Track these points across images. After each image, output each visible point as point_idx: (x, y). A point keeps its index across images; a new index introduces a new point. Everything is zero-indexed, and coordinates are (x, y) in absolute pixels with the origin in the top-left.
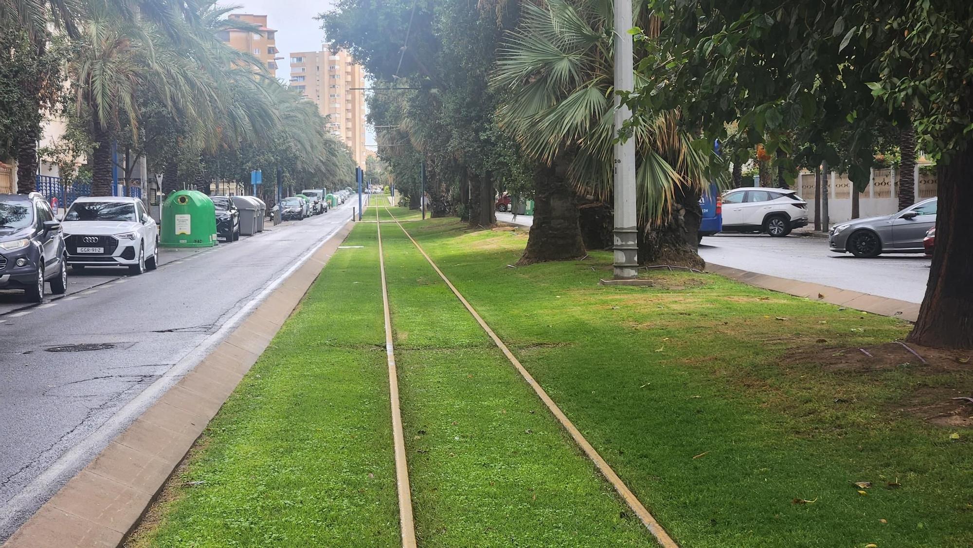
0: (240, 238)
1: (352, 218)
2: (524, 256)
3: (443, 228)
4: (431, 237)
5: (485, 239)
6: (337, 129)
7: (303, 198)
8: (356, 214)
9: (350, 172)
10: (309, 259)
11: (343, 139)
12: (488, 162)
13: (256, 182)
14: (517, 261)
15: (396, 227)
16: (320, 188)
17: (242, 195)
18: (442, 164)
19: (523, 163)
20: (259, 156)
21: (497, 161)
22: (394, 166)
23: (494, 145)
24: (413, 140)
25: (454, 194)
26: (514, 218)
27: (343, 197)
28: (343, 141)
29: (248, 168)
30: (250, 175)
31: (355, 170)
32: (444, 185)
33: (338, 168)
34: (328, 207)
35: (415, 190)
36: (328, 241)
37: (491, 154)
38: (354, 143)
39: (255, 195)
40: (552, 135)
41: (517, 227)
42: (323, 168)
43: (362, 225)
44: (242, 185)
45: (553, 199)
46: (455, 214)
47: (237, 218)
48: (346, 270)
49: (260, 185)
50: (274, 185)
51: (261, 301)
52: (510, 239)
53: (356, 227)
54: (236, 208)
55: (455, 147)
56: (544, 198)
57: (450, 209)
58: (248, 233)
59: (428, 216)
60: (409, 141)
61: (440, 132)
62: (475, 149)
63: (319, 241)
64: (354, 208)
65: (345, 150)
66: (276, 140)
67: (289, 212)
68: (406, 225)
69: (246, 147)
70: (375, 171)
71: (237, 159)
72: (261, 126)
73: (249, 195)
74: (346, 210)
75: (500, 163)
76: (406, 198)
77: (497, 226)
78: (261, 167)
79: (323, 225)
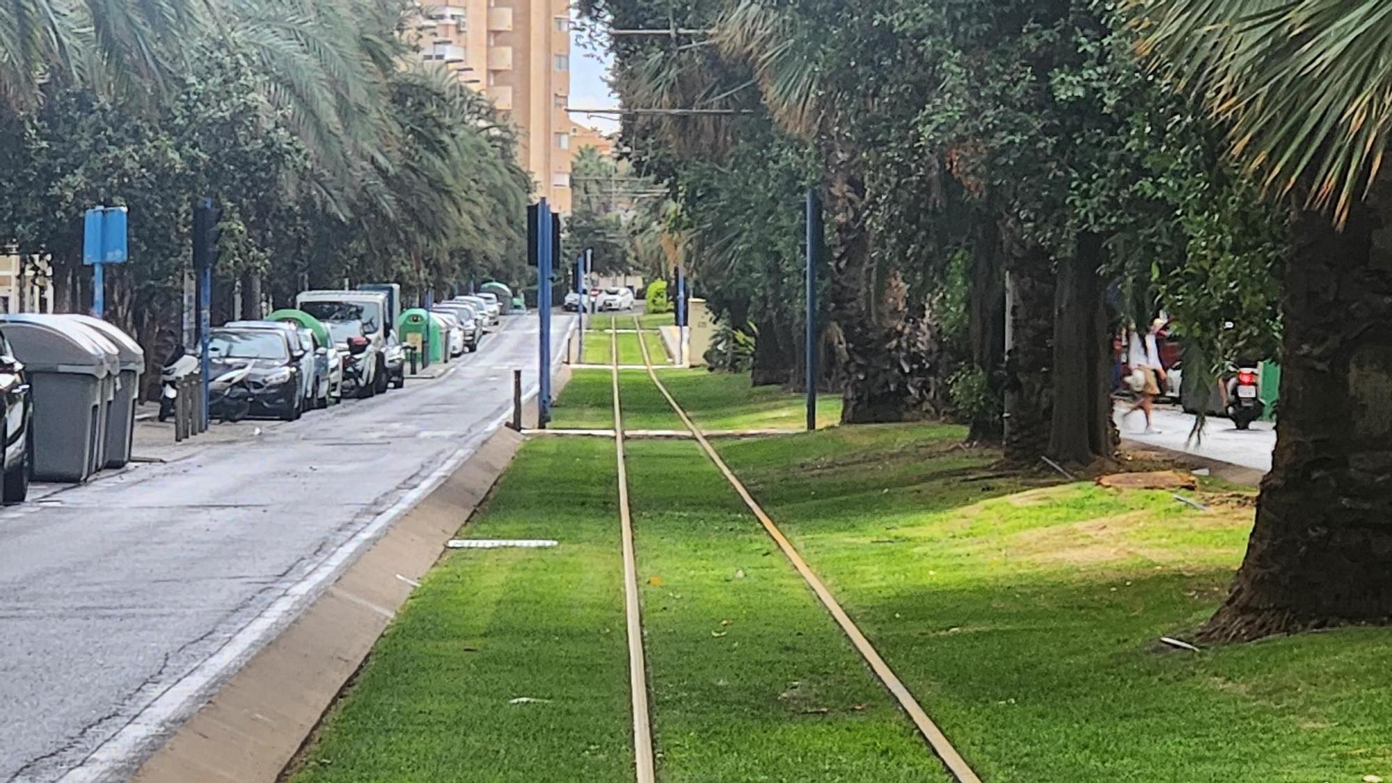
0: (34, 492)
1: (509, 415)
2: (1229, 603)
3: (894, 470)
4: (843, 506)
5: (1066, 519)
6: (452, 36)
7: (302, 325)
8: (524, 398)
9: (502, 220)
10: (324, 593)
11: (477, 82)
12: (1086, 195)
13: (103, 255)
14: (1201, 618)
15: (696, 459)
16: (374, 283)
17: (43, 310)
18: (895, 201)
19: (1234, 208)
20: (120, 144)
21: (1124, 194)
22: (691, 200)
23: (1115, 123)
24: (771, 92)
25: (944, 326)
26: (1197, 429)
27: (471, 325)
28: (475, 88)
29: (70, 195)
30: (78, 225)
31: (525, 212)
32: (900, 287)
33: (454, 202)
34: (407, 367)
35: (778, 301)
36: (405, 515)
37: (1102, 162)
38: (523, 97)
39: (98, 308)
40: (1359, 91)
41: (1205, 472)
42: (388, 203)
43: (551, 446)
44: (43, 265)
45: (1360, 366)
46: (948, 409)
47: (19, 406)
48: (478, 643)
49: (123, 266)
50: (180, 267)
51: (118, 772)
52: (1172, 523)
53: (524, 456)
54: (18, 366)
55: (951, 129)
56: (1320, 359)
57: (925, 386)
58: (67, 469)
59: (830, 412)
60: (755, 95)
61: (887, 62)
62: (1033, 141)
63: (368, 512)
64: (518, 374)
65: (482, 124)
66: (192, 79)
67: (241, 384)
68: (734, 450)
69: (65, 107)
70: (611, 216)
71: (28, 160)
72: (130, 21)
73: (73, 311)
74: (482, 381)
75: (1138, 201)
76: (740, 336)
77: (1121, 465)
78: (124, 190)
79: (385, 442)
